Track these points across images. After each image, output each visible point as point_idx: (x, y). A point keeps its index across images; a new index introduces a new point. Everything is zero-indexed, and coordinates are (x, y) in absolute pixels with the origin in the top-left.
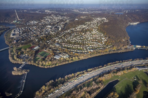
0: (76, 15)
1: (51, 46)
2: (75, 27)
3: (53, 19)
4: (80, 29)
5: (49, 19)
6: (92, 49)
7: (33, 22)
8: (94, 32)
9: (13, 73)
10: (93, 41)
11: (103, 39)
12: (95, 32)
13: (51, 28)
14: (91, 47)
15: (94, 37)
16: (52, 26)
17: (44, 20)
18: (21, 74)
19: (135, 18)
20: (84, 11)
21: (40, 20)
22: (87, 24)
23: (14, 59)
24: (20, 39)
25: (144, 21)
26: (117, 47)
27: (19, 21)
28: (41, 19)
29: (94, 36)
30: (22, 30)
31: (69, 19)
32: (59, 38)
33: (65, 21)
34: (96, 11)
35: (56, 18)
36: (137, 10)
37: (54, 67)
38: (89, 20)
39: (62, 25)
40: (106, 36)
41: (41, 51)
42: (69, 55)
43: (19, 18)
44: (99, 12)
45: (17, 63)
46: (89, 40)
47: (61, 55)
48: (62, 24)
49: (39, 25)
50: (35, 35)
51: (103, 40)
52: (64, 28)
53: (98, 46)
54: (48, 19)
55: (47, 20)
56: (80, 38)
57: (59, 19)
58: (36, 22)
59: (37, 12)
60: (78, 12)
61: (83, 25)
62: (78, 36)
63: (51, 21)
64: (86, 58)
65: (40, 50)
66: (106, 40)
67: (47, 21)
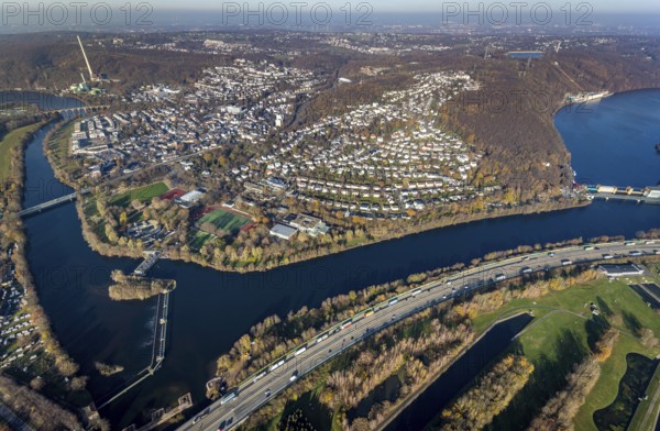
0: (341, 61)
1: (249, 188)
2: (340, 113)
3: (243, 78)
4: (362, 119)
5: (229, 77)
6: (420, 201)
7: (156, 90)
8: (424, 131)
9: (115, 294)
10: (420, 167)
11: (463, 161)
12: (429, 131)
13: (240, 117)
14: (415, 193)
15: (423, 151)
16: (243, 109)
17: (207, 83)
18: (147, 296)
19: (594, 76)
20: (372, 42)
21: (188, 80)
22: (390, 97)
23: (104, 239)
24: (115, 161)
25: (630, 88)
26: (519, 190)
27: (96, 85)
28: (192, 76)
29: (424, 148)
30: (116, 123)
31: (311, 79)
32: (282, 159)
33: (298, 88)
34: (423, 43)
35: (258, 72)
36: (601, 41)
37: (273, 269)
38: (401, 83)
39: (286, 103)
40: (474, 150)
41: (210, 210)
42: (328, 225)
43: (94, 72)
44: (436, 48)
45: (119, 254)
46: (404, 165)
47: (296, 225)
48: (284, 100)
49: (186, 104)
50: (175, 143)
51: (460, 165)
52: (295, 117)
53: (441, 187)
54: (222, 80)
55: (218, 84)
56: (366, 158)
57: (268, 77)
58: (170, 91)
59: (170, 46)
60: (348, 47)
61: (375, 105)
62: (358, 147)
63: (237, 86)
64: (398, 236)
65: (208, 206)
66: (474, 165)
67: (218, 87)
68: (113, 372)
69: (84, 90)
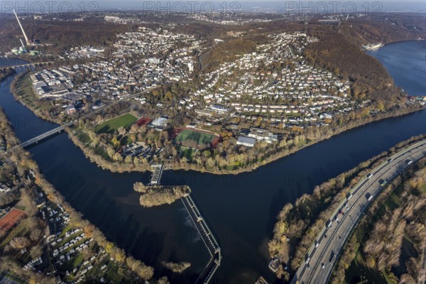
1: (200, 113)
3: (149, 40)
4: (251, 63)
5: (138, 39)
7: (85, 50)
10: (314, 91)
11: (339, 85)
13: (161, 66)
14: (320, 108)
15: (309, 81)
22: (262, 49)
23: (109, 159)
24: (82, 101)
27: (33, 48)
29: (309, 79)
30: (65, 74)
31: (196, 39)
33: (190, 46)
36: (361, 15)
38: (264, 40)
39: (188, 56)
40: (341, 78)
41: (179, 131)
42: (274, 134)
46: (302, 90)
47: (254, 136)
50: (122, 85)
53: (334, 103)
55: (131, 45)
57: (168, 38)
58: (95, 50)
61: (254, 54)
63: (147, 45)
64: (328, 137)
65: (176, 128)
66: (348, 87)
67: (133, 47)
68: (184, 269)
69: (24, 52)
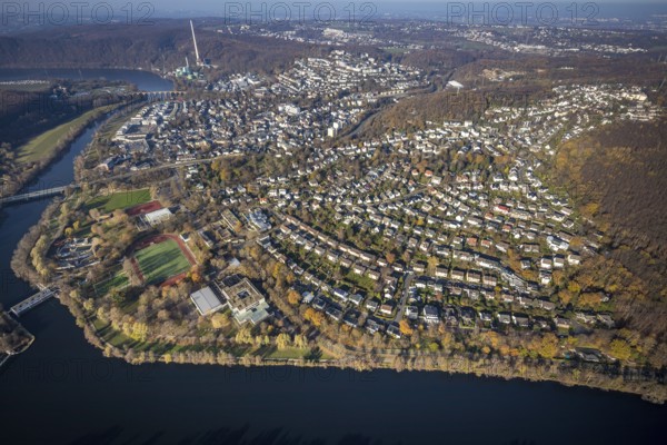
0: (469, 59)
1: (224, 219)
3: (329, 73)
4: (436, 143)
5: (315, 70)
7: (241, 80)
8: (514, 178)
10: (471, 242)
11: (555, 248)
12: (521, 180)
13: (293, 120)
14: (438, 289)
15: (492, 214)
16: (302, 110)
22: (496, 116)
26: (650, 341)
28: (281, 67)
29: (497, 209)
30: (178, 111)
31: (410, 79)
32: (292, 184)
33: (387, 89)
34: (602, 41)
35: (348, 68)
39: (360, 108)
40: (587, 231)
41: (162, 240)
42: (271, 309)
43: (200, 57)
44: (619, 50)
46: (448, 233)
48: (360, 103)
49: (252, 97)
50: (205, 142)
51: (549, 256)
52: (356, 127)
53: (490, 290)
55: (300, 78)
57: (356, 73)
58: (251, 82)
60: (489, 42)
61: (467, 124)
63: (316, 81)
64: (359, 366)
65: (165, 233)
66: (573, 261)
67: (297, 81)
69: (185, 74)
